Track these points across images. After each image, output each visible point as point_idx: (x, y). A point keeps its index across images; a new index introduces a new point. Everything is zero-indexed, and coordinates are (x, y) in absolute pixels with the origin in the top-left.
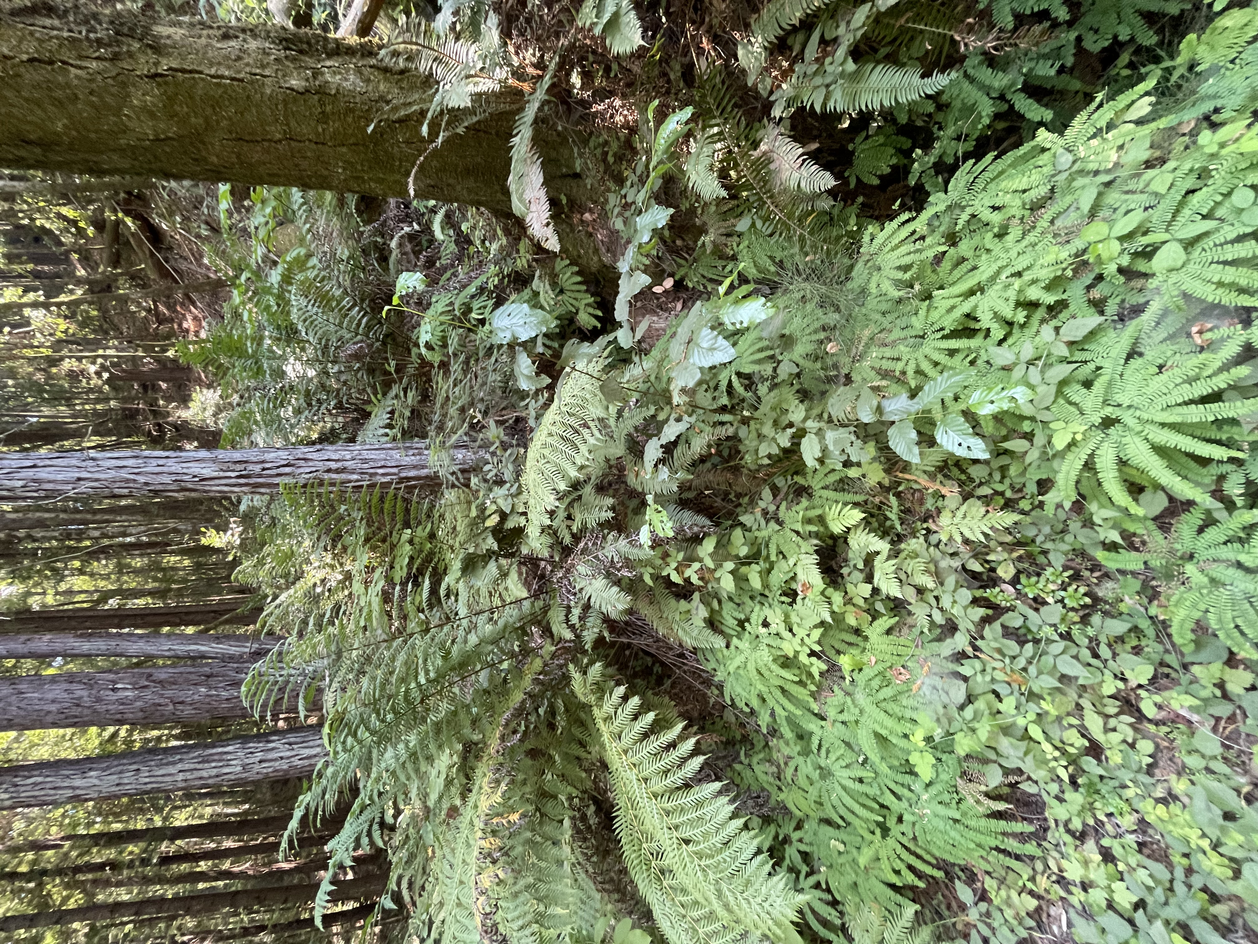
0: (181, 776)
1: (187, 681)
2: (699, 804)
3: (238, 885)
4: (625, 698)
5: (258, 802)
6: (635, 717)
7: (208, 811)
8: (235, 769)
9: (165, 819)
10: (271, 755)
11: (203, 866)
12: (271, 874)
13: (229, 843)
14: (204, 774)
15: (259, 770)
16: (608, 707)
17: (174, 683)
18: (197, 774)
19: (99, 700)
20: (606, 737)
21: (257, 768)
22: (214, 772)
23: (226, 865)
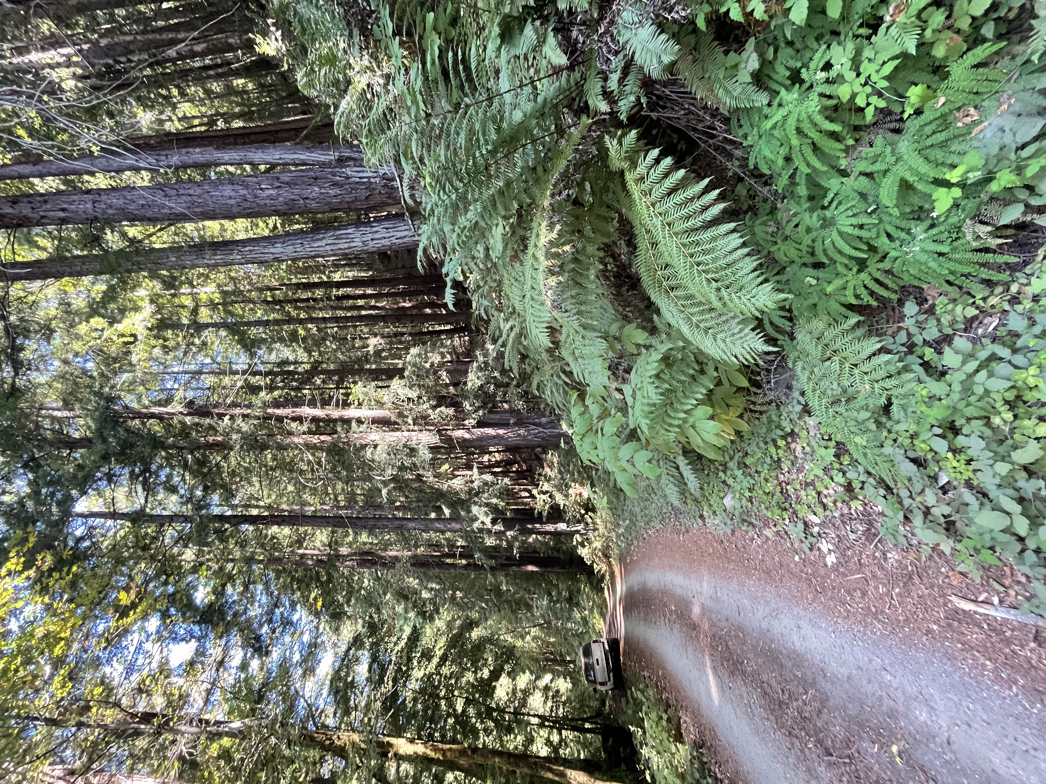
0: (328, 248)
1: (304, 182)
2: (714, 239)
3: (383, 313)
4: (657, 161)
5: (376, 270)
6: (666, 175)
7: (350, 274)
8: (357, 243)
9: (328, 277)
10: (377, 236)
11: (361, 302)
12: (399, 308)
13: (369, 291)
14: (341, 246)
15: (372, 246)
16: (641, 169)
17: (296, 184)
18: (336, 247)
19: (256, 197)
20: (636, 195)
21: (371, 244)
22: (346, 246)
23: (373, 303)
